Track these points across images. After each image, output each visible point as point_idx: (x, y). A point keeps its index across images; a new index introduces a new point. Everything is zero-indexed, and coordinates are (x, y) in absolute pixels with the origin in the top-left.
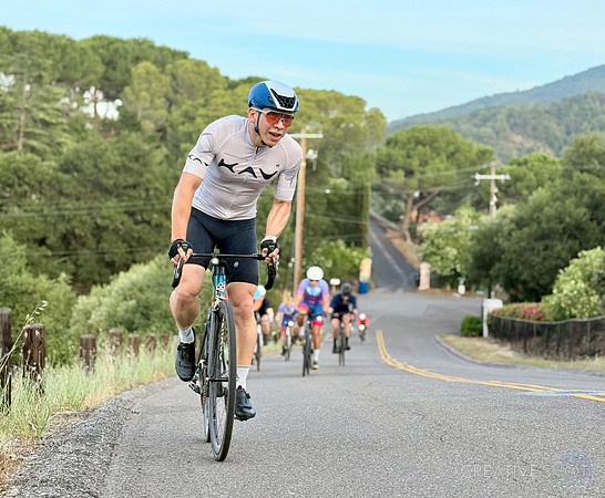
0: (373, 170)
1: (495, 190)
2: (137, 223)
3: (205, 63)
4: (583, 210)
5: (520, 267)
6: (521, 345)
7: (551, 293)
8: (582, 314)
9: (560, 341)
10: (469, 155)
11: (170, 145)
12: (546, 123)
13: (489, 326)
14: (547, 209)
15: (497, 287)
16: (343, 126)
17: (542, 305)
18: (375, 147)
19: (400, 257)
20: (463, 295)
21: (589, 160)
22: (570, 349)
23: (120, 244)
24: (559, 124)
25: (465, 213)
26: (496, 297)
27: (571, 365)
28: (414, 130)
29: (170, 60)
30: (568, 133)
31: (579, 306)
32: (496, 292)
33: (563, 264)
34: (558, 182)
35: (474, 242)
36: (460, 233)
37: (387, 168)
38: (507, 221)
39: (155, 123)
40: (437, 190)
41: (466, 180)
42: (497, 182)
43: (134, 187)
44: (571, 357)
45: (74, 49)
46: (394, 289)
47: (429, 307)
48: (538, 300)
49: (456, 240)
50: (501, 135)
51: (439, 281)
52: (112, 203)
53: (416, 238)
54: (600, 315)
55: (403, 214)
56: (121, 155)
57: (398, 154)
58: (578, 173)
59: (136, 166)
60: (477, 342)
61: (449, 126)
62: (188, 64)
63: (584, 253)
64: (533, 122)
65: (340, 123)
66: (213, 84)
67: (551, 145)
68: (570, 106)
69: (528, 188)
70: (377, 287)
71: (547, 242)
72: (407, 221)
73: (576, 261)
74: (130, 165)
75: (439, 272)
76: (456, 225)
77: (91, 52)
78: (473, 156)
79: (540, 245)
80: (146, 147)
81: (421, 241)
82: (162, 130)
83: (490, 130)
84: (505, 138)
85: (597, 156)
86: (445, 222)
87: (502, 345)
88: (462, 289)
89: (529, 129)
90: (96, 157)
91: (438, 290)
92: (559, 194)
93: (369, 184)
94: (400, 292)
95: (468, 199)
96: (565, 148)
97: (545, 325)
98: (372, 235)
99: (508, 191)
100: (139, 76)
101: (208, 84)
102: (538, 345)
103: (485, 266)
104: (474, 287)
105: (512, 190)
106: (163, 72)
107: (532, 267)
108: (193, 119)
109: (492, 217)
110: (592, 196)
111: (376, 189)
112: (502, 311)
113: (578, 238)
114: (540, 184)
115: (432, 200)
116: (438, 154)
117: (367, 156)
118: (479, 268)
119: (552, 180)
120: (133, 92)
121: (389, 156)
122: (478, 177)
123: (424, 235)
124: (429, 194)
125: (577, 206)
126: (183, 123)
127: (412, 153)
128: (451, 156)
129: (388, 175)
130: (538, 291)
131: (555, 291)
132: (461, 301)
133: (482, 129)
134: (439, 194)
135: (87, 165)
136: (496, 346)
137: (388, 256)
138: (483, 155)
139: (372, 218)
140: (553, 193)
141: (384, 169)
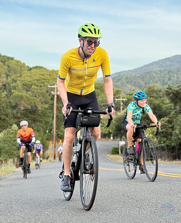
1: (122, 104)
3: (20, 61)
11: (8, 91)
12: (138, 81)
13: (121, 150)
20: (112, 140)
24: (143, 81)
29: (7, 60)
32: (123, 139)
39: (2, 83)
40: (103, 104)
50: (124, 85)
51: (104, 136)
54: (157, 145)
58: (149, 97)
60: (117, 156)
62: (14, 62)
68: (146, 75)
75: (104, 132)
78: (114, 92)
82: (4, 85)
83: (120, 83)
85: (155, 92)
88: (112, 138)
89: (133, 83)
91: (104, 139)
96: (145, 89)
99: (126, 104)
101: (21, 69)
103: (119, 130)
104: (116, 137)
106: (4, 65)
108: (16, 81)
109: (121, 113)
110: (154, 105)
112: (125, 145)
122: (116, 99)
126: (12, 83)
138: (118, 92)
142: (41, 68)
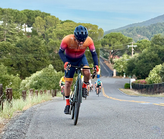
0: (101, 45)
1: (133, 49)
2: (37, 60)
3: (55, 17)
4: (156, 54)
5: (140, 70)
6: (140, 90)
7: (148, 77)
8: (157, 82)
9: (151, 89)
10: (126, 40)
11: (46, 39)
12: (146, 31)
13: (132, 86)
14: (147, 54)
15: (134, 75)
16: (92, 33)
17: (146, 80)
18: (101, 39)
19: (108, 68)
21: (158, 41)
22: (153, 91)
23: (33, 66)
24: (150, 31)
25: (125, 56)
26: (134, 78)
27: (154, 96)
28: (111, 34)
29: (45, 16)
30: (152, 34)
31: (156, 80)
32: (134, 77)
33: (151, 69)
34: (150, 47)
35: (128, 63)
36: (124, 61)
37: (104, 44)
38: (136, 58)
39: (42, 33)
40: (118, 50)
41: (125, 47)
42: (134, 47)
43: (37, 50)
44: (153, 94)
45: (19, 13)
46: (106, 77)
47: (116, 81)
48: (145, 79)
49: (123, 63)
50: (134, 35)
51: (118, 74)
52: (31, 55)
53: (112, 63)
54: (161, 82)
55: (109, 56)
56: (33, 42)
57: (107, 40)
58: (155, 45)
59: (37, 45)
60: (129, 90)
61: (120, 32)
62: (50, 17)
63: (157, 66)
64: (143, 31)
65: (91, 32)
66: (57, 22)
67: (148, 37)
68: (153, 27)
69: (142, 49)
70: (102, 76)
71: (147, 63)
72: (110, 58)
73: (155, 68)
74: (35, 44)
75: (118, 72)
76: (123, 59)
77: (24, 14)
78: (127, 40)
79: (145, 64)
80: (40, 40)
81: (114, 64)
82: (43, 35)
83: (132, 33)
84: (136, 35)
85: (160, 40)
86: (120, 58)
87: (136, 91)
88: (125, 76)
89: (142, 33)
90: (26, 43)
91: (118, 77)
92: (150, 50)
93: (99, 49)
94: (108, 77)
95: (126, 52)
96: (152, 38)
97: (146, 85)
98: (100, 62)
99: (136, 50)
100: (37, 20)
101: (55, 22)
102: (145, 91)
103: (131, 70)
104: (128, 76)
105: (138, 49)
106: (43, 19)
107: (143, 70)
108: (52, 32)
109: (132, 57)
110: (159, 51)
111: (101, 50)
112: (135, 82)
113: (155, 62)
114: (145, 48)
115: (116, 52)
116: (118, 40)
117: (99, 41)
118: (129, 70)
119: (148, 47)
120: (35, 25)
121: (105, 41)
122: (128, 46)
123: (114, 62)
124: (116, 51)
125: (155, 53)
126: (49, 33)
127: (111, 40)
128: (121, 41)
129: (104, 46)
130: (145, 76)
131: (149, 76)
132: (124, 79)
133: (129, 33)
134: (118, 51)
135: (24, 45)
136: (134, 91)
137: (105, 68)
138: (130, 40)
139: (100, 58)
140: (148, 50)
141: (103, 44)
142: (71, 21)
